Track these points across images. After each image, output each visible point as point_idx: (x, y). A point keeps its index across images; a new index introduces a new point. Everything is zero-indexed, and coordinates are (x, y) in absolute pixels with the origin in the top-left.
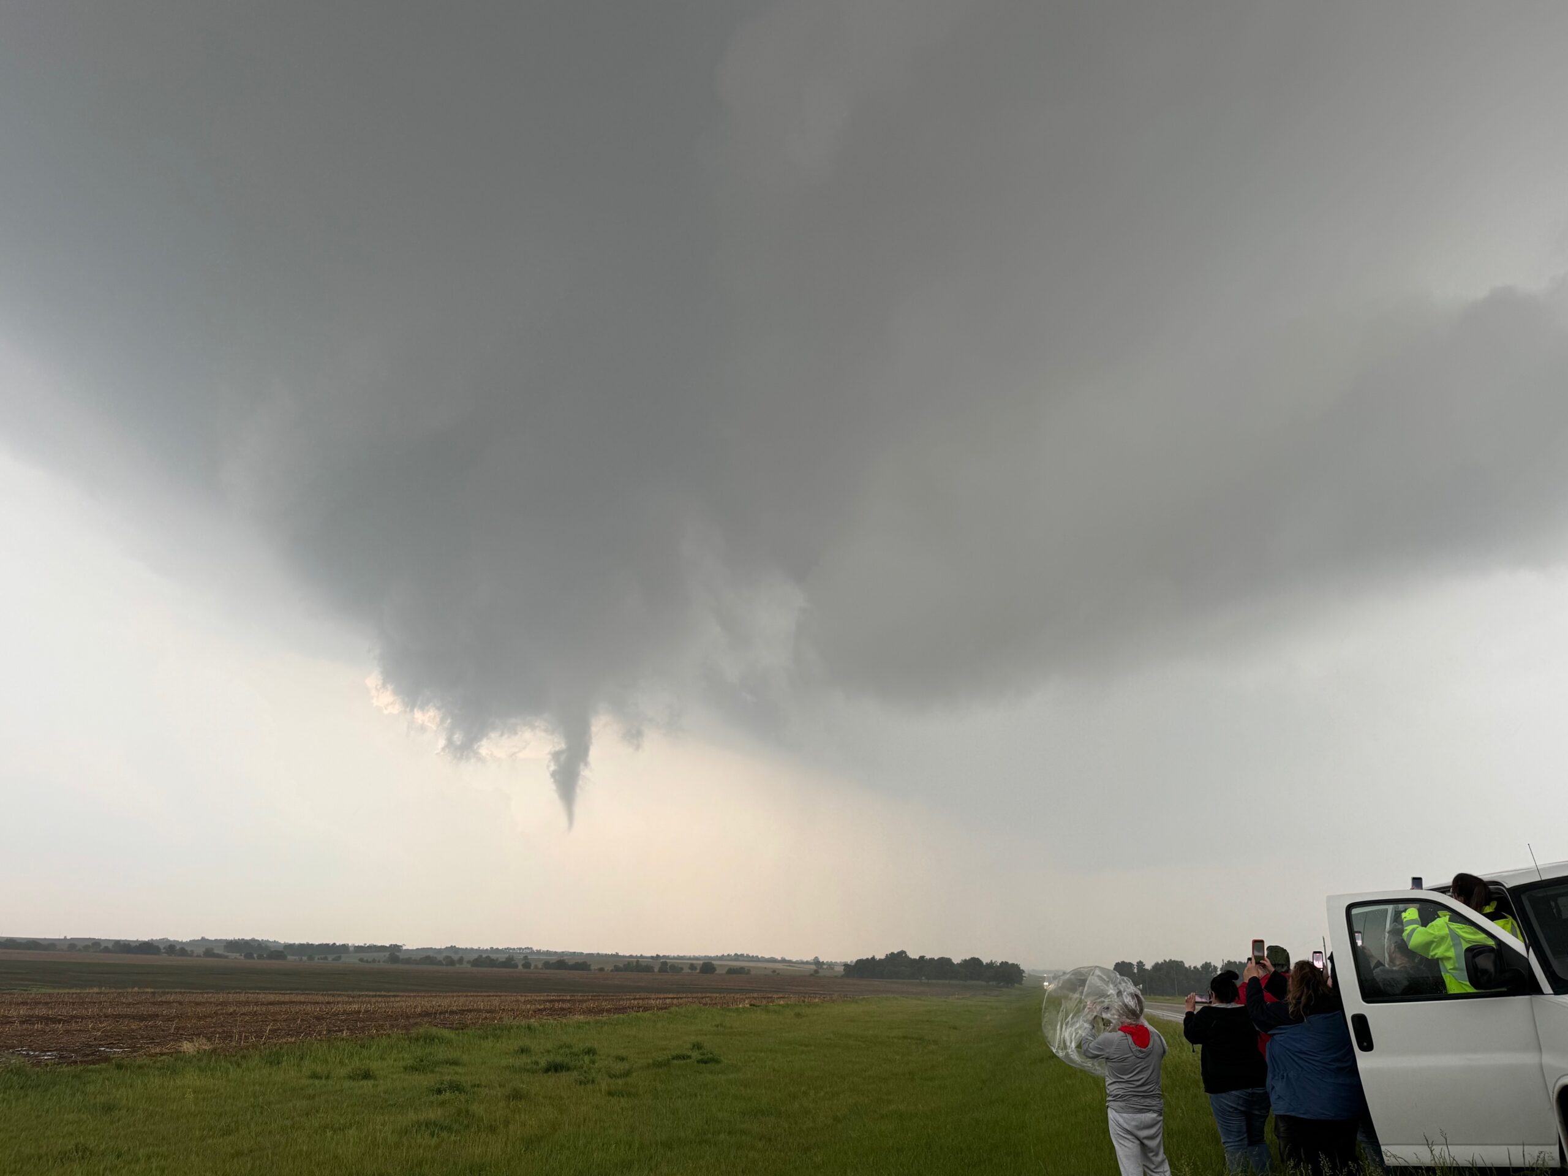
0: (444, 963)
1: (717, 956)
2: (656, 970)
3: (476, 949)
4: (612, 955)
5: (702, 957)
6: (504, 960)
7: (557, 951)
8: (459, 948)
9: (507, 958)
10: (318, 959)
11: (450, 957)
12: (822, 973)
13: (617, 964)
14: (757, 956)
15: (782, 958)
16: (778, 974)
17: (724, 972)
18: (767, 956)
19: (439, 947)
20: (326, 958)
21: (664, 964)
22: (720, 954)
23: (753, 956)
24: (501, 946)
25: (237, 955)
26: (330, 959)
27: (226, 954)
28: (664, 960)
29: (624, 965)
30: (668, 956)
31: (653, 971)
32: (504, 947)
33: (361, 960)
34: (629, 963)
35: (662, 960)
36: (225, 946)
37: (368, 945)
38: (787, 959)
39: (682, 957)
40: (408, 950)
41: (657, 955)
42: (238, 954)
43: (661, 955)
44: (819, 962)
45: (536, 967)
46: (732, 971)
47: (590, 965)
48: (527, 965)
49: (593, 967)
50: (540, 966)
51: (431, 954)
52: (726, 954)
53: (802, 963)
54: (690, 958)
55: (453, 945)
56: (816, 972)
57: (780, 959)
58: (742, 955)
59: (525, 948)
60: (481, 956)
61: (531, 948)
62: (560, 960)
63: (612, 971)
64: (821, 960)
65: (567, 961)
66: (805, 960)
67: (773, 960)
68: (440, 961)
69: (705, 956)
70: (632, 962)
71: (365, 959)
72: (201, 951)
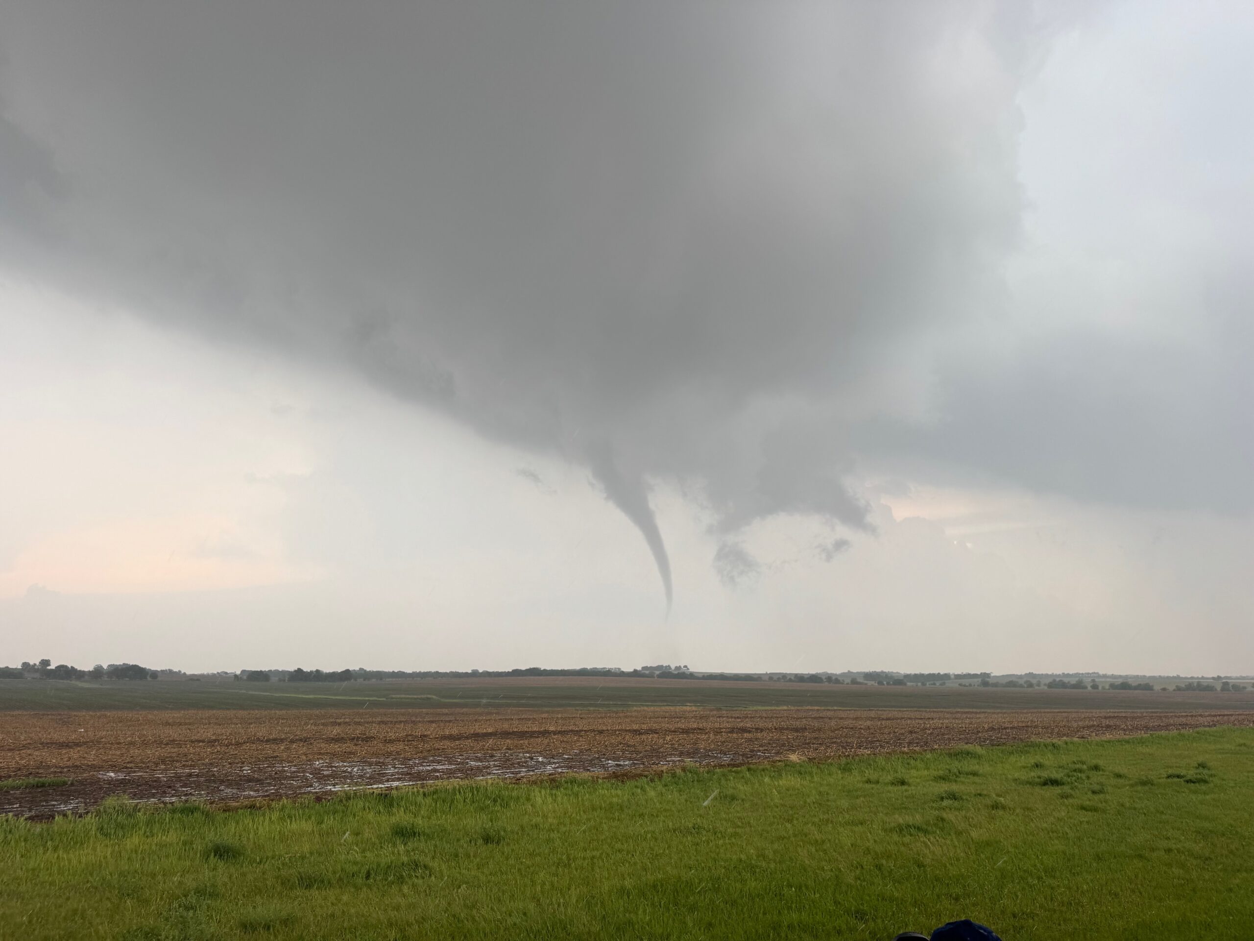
0: (1026, 686)
3: (1051, 675)
4: (1174, 677)
6: (1075, 682)
7: (1121, 675)
8: (1036, 674)
9: (1077, 682)
10: (929, 684)
11: (1029, 681)
13: (1179, 685)
19: (1020, 674)
20: (934, 684)
24: (1071, 672)
25: (873, 683)
26: (938, 684)
27: (866, 682)
29: (1186, 686)
32: (1074, 673)
33: (960, 685)
37: (964, 673)
40: (995, 676)
45: (1103, 688)
47: (1153, 686)
48: (1095, 687)
51: (1014, 679)
55: (1031, 672)
59: (1092, 673)
60: (1054, 681)
61: (1098, 673)
62: (1125, 682)
63: (1174, 690)
68: (1021, 685)
70: (1193, 683)
71: (964, 684)
72: (848, 681)
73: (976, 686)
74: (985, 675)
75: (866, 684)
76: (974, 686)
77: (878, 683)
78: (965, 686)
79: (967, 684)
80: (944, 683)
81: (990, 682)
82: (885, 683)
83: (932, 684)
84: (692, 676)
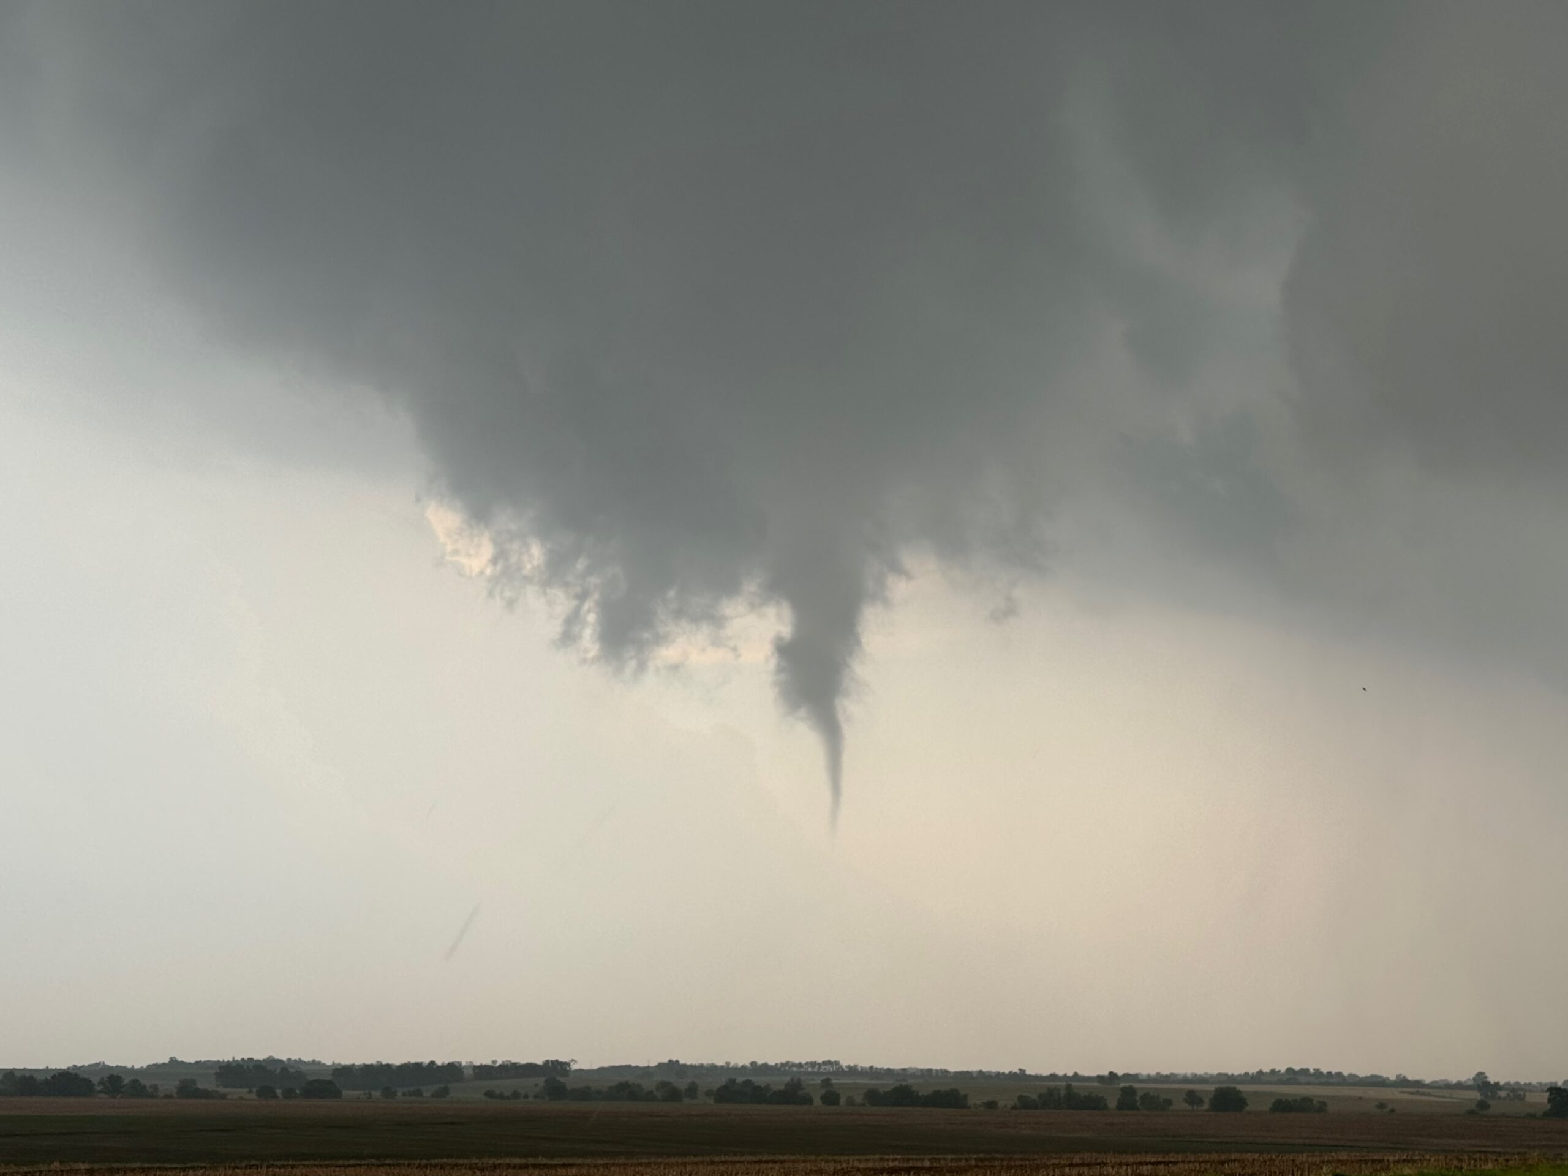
0: (659, 1095)
1: (1246, 1074)
2: (1112, 1104)
3: (722, 1067)
4: (1012, 1075)
5: (1212, 1076)
6: (782, 1087)
7: (892, 1067)
8: (684, 1065)
9: (786, 1085)
10: (404, 1094)
11: (669, 1083)
12: (1495, 1108)
13: (1024, 1094)
14: (1339, 1074)
15: (1398, 1076)
16: (1392, 1111)
17: (1266, 1106)
18: (1363, 1072)
19: (646, 1065)
20: (419, 1093)
21: (1129, 1092)
22: (1253, 1070)
23: (1329, 1073)
24: (773, 1059)
25: (243, 1092)
26: (427, 1094)
27: (221, 1090)
28: (1127, 1084)
29: (1040, 1096)
30: (1136, 1075)
31: (1106, 1107)
32: (779, 1062)
33: (489, 1094)
34: (1051, 1092)
35: (1122, 1085)
36: (216, 1074)
37: (499, 1062)
38: (1411, 1077)
39: (1167, 1076)
40: (581, 1070)
41: (1111, 1073)
42: (247, 1090)
43: (1120, 1072)
44: (1489, 1083)
45: (850, 1102)
46: (1282, 1106)
47: (966, 1096)
48: (831, 1098)
49: (971, 1101)
50: (859, 1099)
51: (631, 1079)
52: (1266, 1070)
53: (1447, 1086)
54: (1185, 1080)
55: (674, 1059)
56: (1482, 1105)
57: (1393, 1078)
58: (1304, 1072)
59: (824, 1063)
60: (733, 1081)
61: (837, 1063)
62: (901, 1085)
63: (1014, 1108)
64: (1492, 1080)
65: (914, 1088)
66: (1453, 1079)
67: (1376, 1082)
68: (651, 1092)
69: (1220, 1075)
71: (497, 1092)
72: (172, 1087)
73: (531, 1099)
74: (555, 1069)
75: (223, 1096)
76: (526, 1096)
77: (259, 1094)
78: (501, 1097)
79: (507, 1093)
80: (445, 1091)
81: (569, 1087)
82: (279, 1092)
83: (410, 1094)
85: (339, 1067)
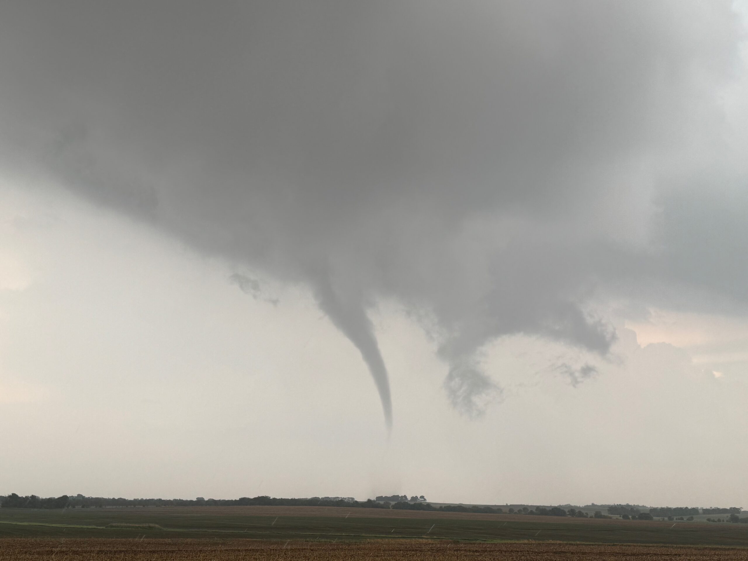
10: (676, 519)
20: (682, 519)
25: (618, 516)
26: (685, 519)
27: (610, 515)
33: (709, 520)
36: (608, 510)
37: (713, 508)
71: (712, 519)
72: (593, 514)
74: (734, 511)
75: (611, 518)
78: (714, 521)
79: (716, 520)
80: (692, 518)
81: (740, 518)
84: (429, 507)
85: (652, 508)
